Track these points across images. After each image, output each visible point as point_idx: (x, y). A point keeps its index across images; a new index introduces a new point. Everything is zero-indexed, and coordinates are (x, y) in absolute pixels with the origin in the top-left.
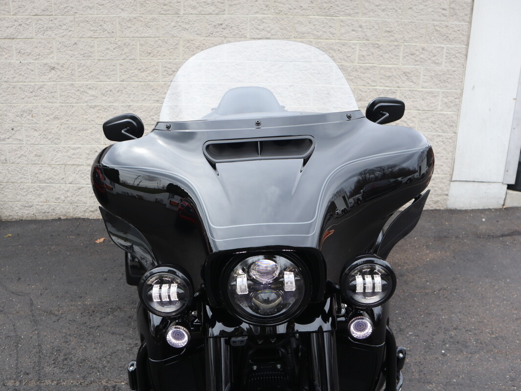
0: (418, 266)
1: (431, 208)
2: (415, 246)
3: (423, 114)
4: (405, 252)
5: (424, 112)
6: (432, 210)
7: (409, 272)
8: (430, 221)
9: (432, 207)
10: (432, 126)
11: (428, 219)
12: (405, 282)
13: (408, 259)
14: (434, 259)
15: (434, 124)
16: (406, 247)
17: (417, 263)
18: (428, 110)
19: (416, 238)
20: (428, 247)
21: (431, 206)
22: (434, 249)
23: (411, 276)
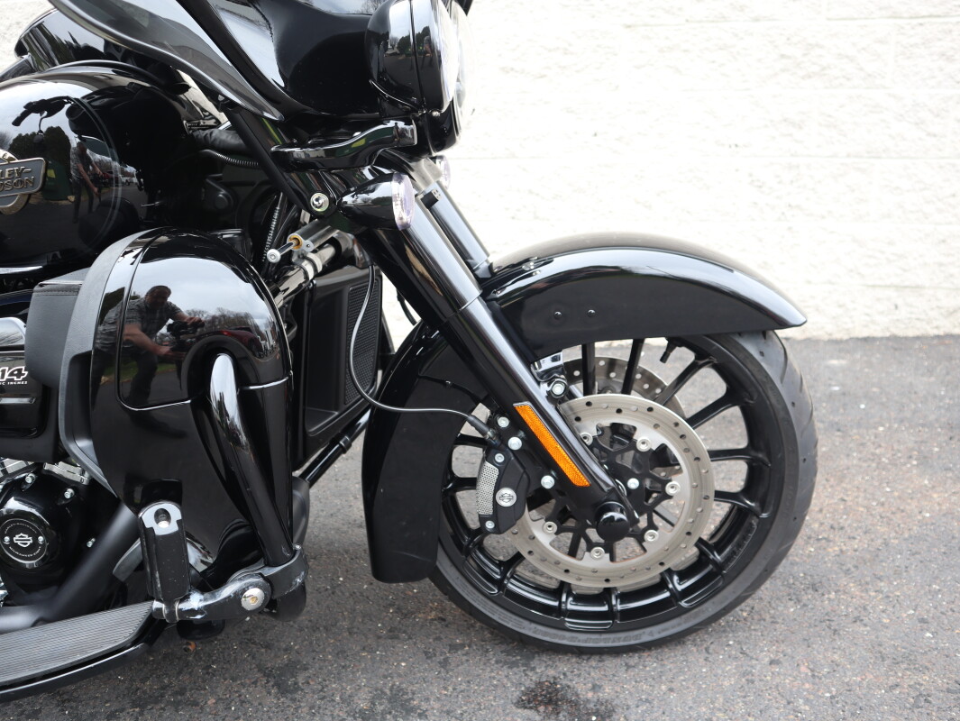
0: (886, 544)
1: (936, 332)
2: (879, 457)
3: (913, 28)
4: (841, 480)
5: (915, 22)
6: (938, 337)
7: (847, 572)
8: (930, 371)
9: (937, 327)
10: (941, 70)
11: (926, 364)
12: (827, 619)
13: (846, 512)
14: (949, 513)
15: (950, 59)
16: (845, 462)
17: (882, 529)
18: (930, 16)
19: (881, 429)
20: (924, 460)
21: (935, 324)
22: (948, 469)
23: (853, 588)
